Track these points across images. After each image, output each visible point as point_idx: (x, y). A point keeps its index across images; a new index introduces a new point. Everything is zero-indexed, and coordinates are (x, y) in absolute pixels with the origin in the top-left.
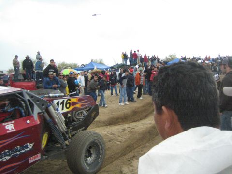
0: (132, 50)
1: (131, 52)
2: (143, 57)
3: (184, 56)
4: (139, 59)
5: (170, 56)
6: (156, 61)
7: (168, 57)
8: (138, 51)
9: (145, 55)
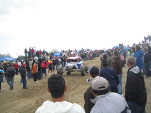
0: (30, 47)
1: (30, 49)
4: (35, 53)
5: (53, 50)
8: (35, 47)
9: (40, 50)
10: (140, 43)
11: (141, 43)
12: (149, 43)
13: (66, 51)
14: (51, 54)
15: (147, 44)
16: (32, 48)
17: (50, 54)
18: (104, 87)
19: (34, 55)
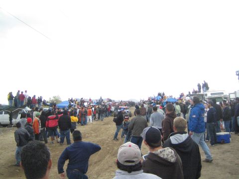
0: (19, 91)
2: (32, 98)
3: (70, 99)
4: (26, 101)
5: (54, 97)
6: (42, 103)
7: (52, 99)
8: (26, 92)
9: (35, 96)
10: (189, 93)
11: (191, 93)
12: (205, 93)
13: (77, 100)
14: (51, 104)
15: (202, 95)
16: (22, 92)
17: (48, 104)
18: (133, 162)
19: (24, 104)
